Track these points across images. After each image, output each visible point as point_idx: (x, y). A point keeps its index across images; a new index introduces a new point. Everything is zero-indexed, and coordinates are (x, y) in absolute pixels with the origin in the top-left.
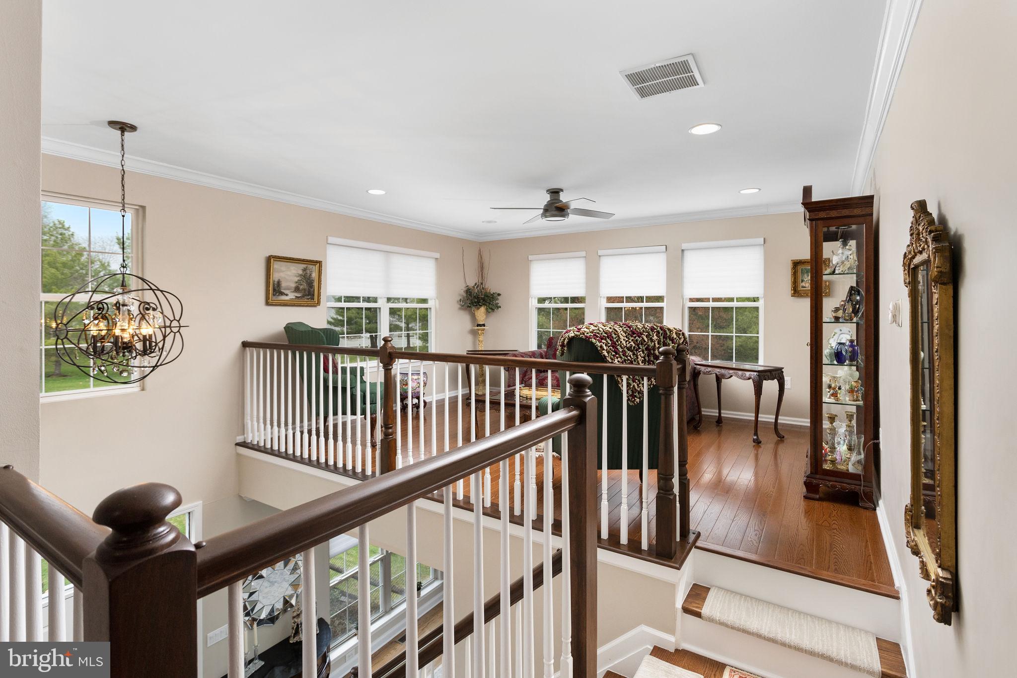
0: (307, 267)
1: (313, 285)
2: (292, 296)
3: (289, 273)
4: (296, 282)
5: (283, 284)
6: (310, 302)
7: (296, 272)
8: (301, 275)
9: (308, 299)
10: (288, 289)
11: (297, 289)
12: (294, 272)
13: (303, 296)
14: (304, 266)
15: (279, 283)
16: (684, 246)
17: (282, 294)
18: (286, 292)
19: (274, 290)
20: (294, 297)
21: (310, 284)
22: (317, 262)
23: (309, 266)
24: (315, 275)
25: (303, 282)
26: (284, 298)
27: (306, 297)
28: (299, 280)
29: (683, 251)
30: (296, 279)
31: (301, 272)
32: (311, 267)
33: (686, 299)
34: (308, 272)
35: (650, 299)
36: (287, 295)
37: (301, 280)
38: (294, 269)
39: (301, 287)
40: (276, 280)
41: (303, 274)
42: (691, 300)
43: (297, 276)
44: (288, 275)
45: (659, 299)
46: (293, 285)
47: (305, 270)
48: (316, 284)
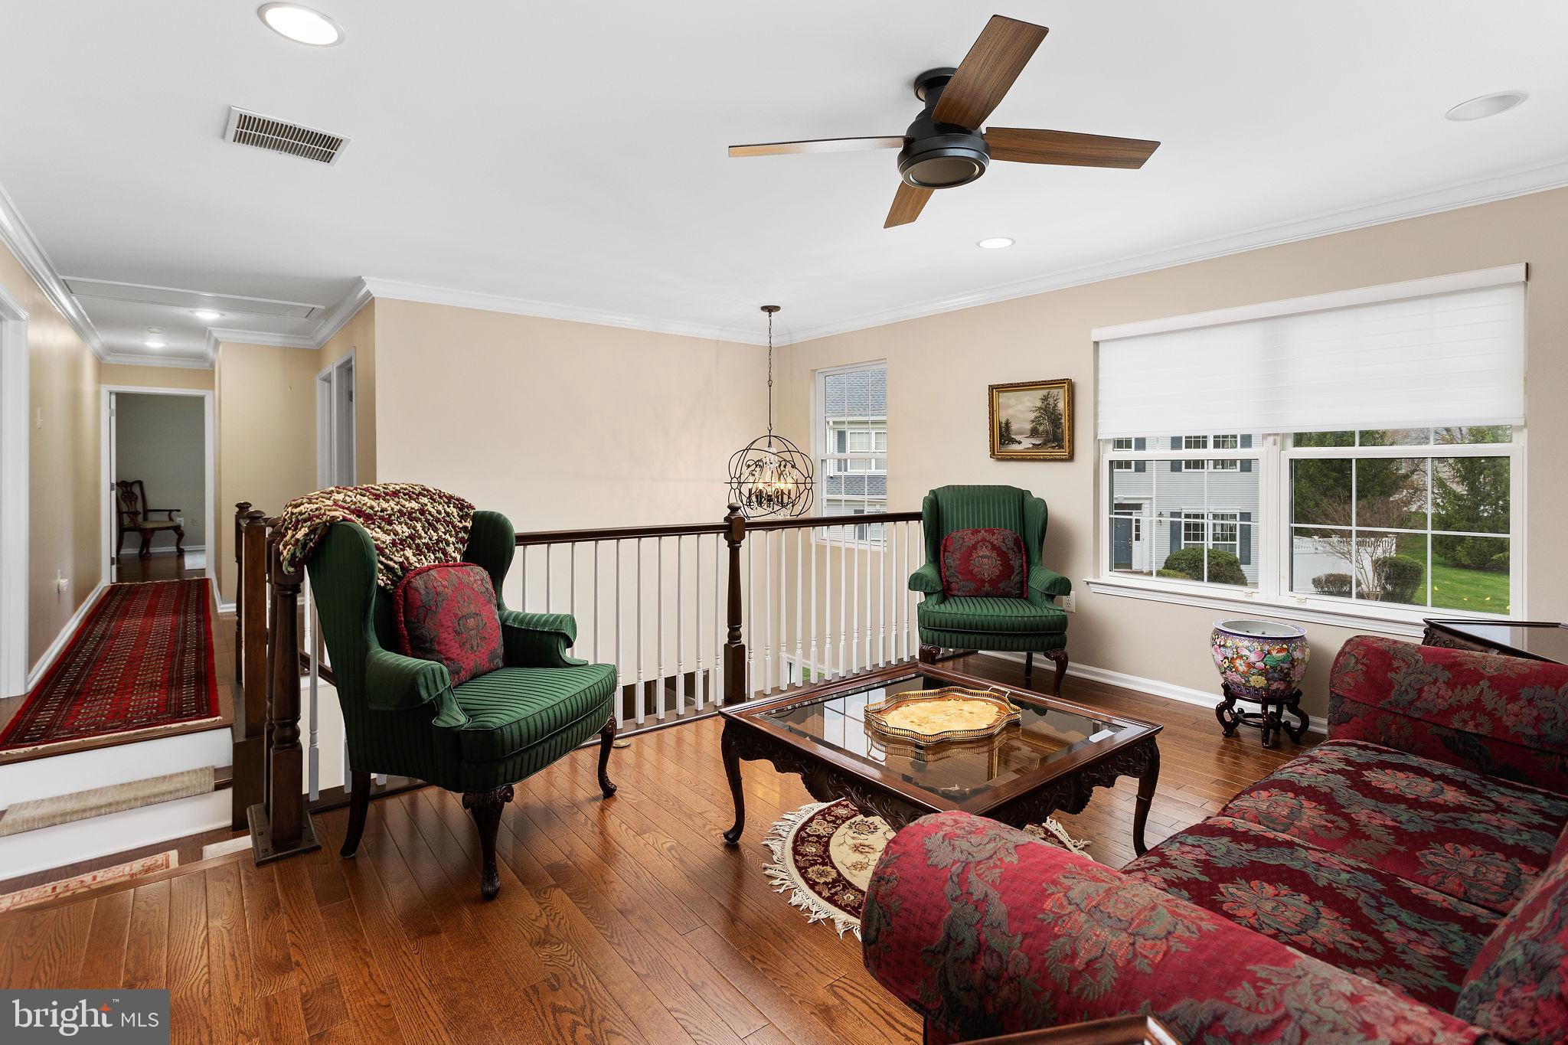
0: (1048, 394)
1: (1061, 423)
2: (1027, 443)
3: (1020, 407)
4: (1033, 421)
5: (1014, 427)
6: (1057, 454)
7: (1031, 405)
8: (1040, 408)
9: (1053, 447)
10: (1021, 433)
11: (1034, 432)
12: (1030, 404)
13: (1045, 444)
14: (1045, 392)
15: (1007, 423)
17: (1014, 441)
18: (1018, 438)
19: (1001, 435)
20: (1031, 446)
21: (1055, 420)
22: (1063, 381)
23: (1051, 391)
24: (1062, 406)
25: (1044, 419)
26: (1015, 447)
27: (1050, 445)
28: (1036, 418)
30: (1032, 416)
31: (1039, 404)
32: (1055, 392)
34: (1051, 401)
36: (1020, 443)
37: (1041, 416)
38: (1028, 400)
39: (1041, 428)
40: (1003, 421)
41: (1043, 407)
43: (1034, 411)
44: (1021, 411)
46: (1029, 426)
47: (1045, 399)
48: (1065, 421)
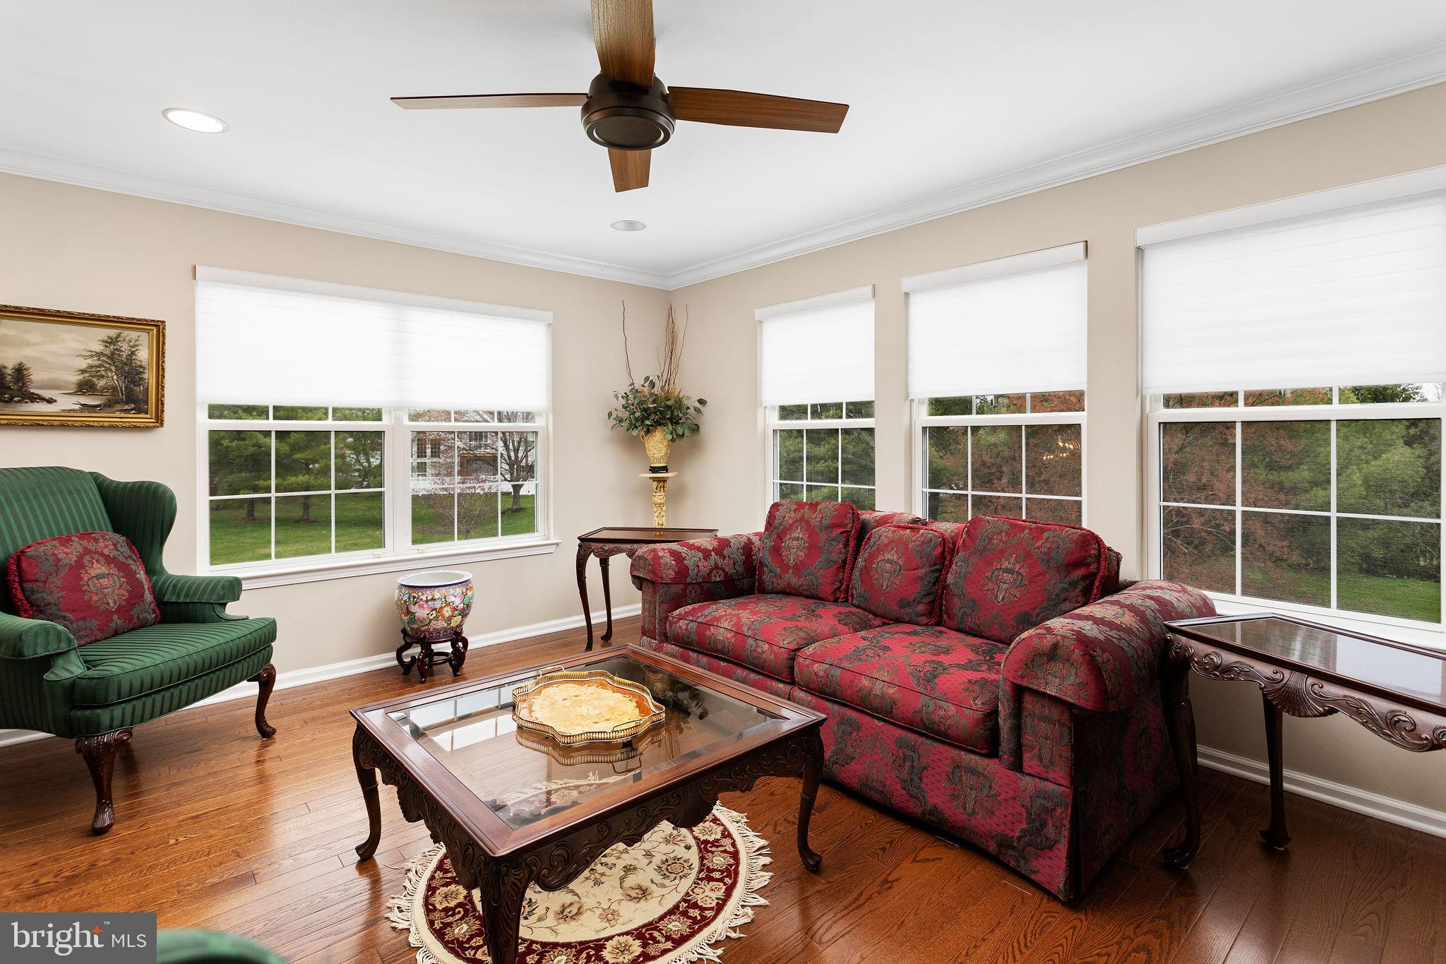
0: (119, 336)
1: (139, 379)
4: (84, 372)
5: (37, 376)
6: (134, 418)
7: (80, 347)
8: (100, 355)
9: (126, 411)
10: (55, 388)
11: (86, 388)
13: (108, 406)
14: (113, 333)
15: (21, 371)
16: (1144, 235)
17: (33, 398)
19: (6, 389)
21: (130, 375)
22: (150, 322)
23: (125, 333)
24: (143, 355)
25: (107, 369)
27: (119, 407)
28: (91, 367)
29: (1140, 250)
30: (83, 363)
31: (99, 347)
32: (133, 335)
33: (1154, 399)
34: (125, 347)
35: (1043, 401)
37: (100, 366)
38: (74, 340)
39: (101, 383)
40: (10, 365)
41: (107, 352)
42: (1170, 401)
43: (86, 358)
44: (55, 354)
45: (1073, 401)
46: (73, 378)
47: (111, 342)
48: (150, 377)
